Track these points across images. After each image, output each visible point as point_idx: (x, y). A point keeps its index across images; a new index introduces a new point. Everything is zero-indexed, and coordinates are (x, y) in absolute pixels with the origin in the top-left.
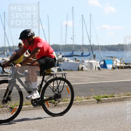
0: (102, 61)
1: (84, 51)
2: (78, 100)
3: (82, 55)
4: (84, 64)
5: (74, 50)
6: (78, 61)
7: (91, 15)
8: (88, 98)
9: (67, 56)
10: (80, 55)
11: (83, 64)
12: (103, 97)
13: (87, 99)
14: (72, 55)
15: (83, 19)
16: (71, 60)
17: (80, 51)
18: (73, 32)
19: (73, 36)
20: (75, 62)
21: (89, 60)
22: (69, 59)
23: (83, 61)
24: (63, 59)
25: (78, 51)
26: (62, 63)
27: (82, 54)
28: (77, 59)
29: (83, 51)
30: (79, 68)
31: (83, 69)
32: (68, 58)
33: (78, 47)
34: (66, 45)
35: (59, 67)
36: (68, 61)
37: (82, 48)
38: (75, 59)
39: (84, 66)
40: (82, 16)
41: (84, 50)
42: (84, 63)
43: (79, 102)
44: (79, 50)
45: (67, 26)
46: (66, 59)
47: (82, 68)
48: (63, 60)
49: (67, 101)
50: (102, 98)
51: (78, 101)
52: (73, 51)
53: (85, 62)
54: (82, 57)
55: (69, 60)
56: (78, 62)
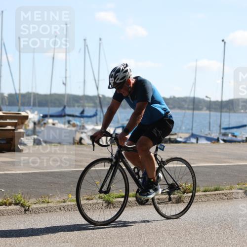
0: (119, 127)
1: (85, 106)
2: (69, 201)
3: (82, 115)
4: (85, 133)
5: (66, 104)
6: (74, 125)
7: (100, 39)
8: (88, 197)
9: (52, 116)
10: (78, 114)
11: (82, 133)
12: (118, 197)
13: (87, 199)
14: (63, 114)
15: (86, 46)
16: (60, 124)
17: (78, 106)
18: (66, 70)
19: (66, 78)
20: (68, 127)
21: (95, 124)
22: (56, 121)
23: (83, 127)
24: (45, 122)
25: (74, 106)
26: (42, 128)
27: (83, 112)
28: (71, 123)
29: (83, 106)
30: (74, 139)
31: (83, 141)
32: (53, 120)
33: (75, 100)
34: (51, 95)
35: (36, 137)
36: (54, 124)
37: (82, 101)
38: (69, 122)
39: (83, 136)
40: (85, 40)
41: (86, 104)
42: (86, 131)
43: (71, 205)
44: (76, 105)
45: (53, 58)
46: (50, 121)
47: (81, 139)
48: (45, 124)
49: (48, 202)
50: (116, 198)
51: (69, 203)
52: (65, 107)
53: (86, 129)
54: (82, 119)
55: (57, 123)
56: (74, 129)
